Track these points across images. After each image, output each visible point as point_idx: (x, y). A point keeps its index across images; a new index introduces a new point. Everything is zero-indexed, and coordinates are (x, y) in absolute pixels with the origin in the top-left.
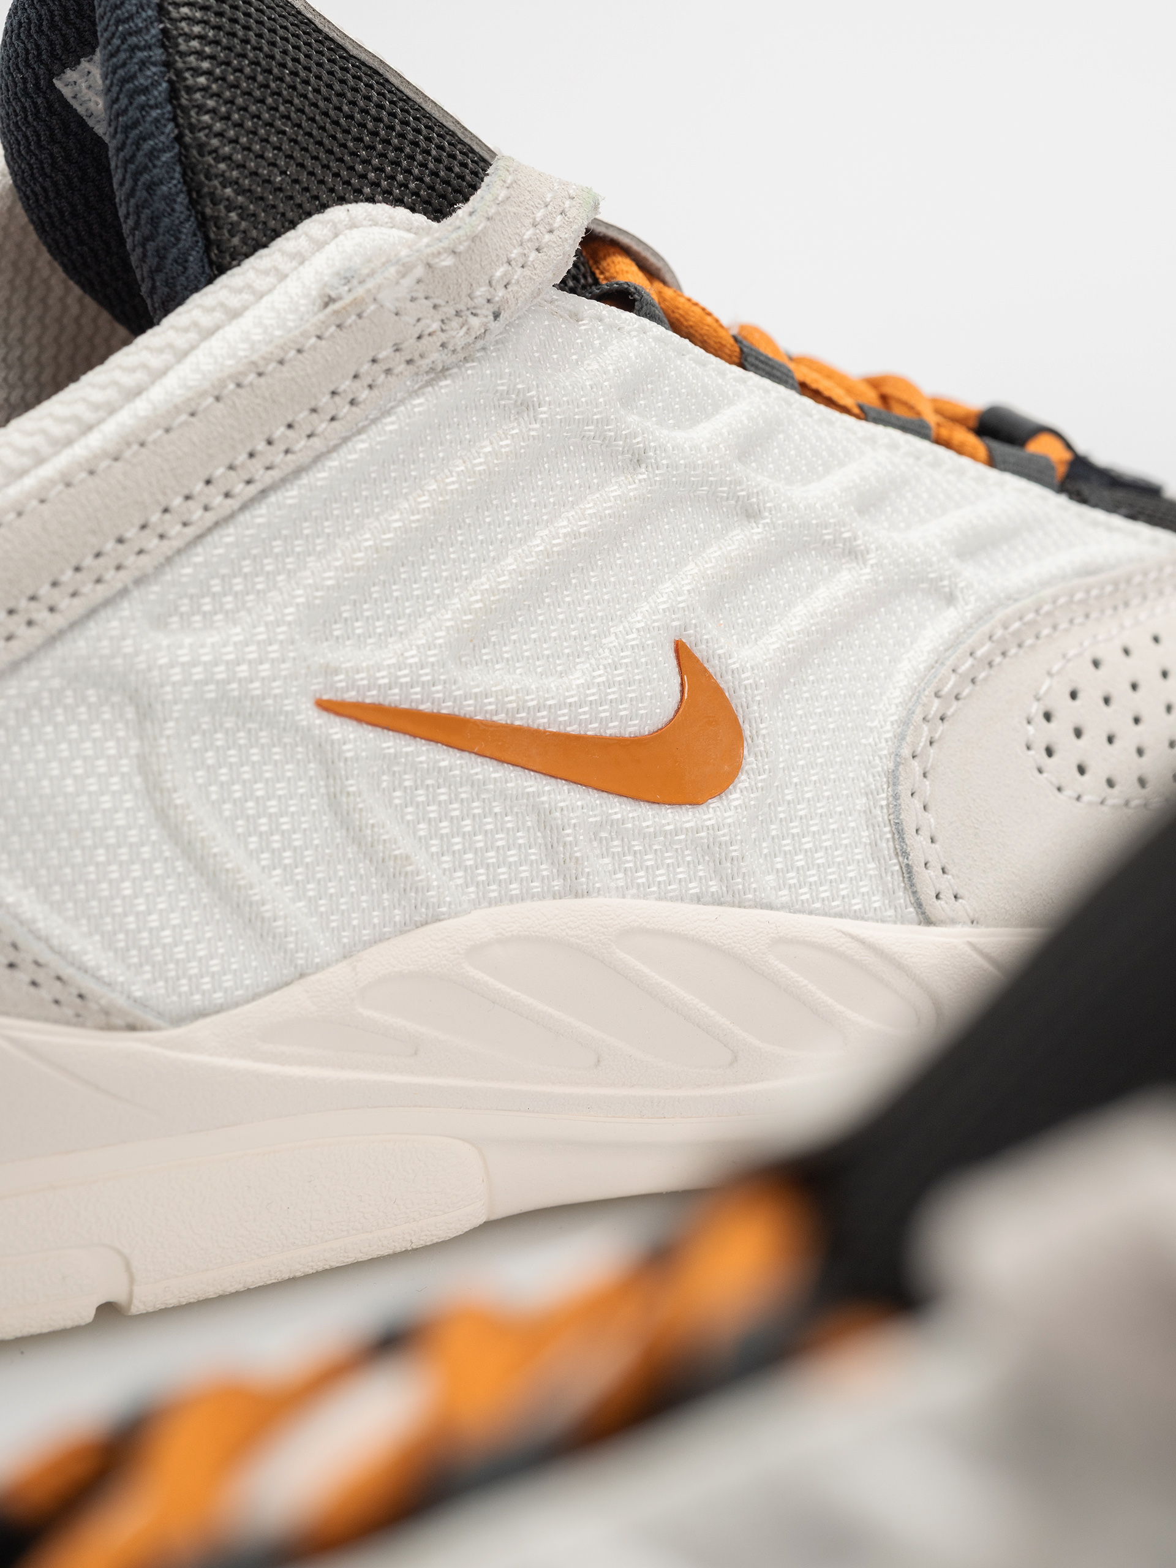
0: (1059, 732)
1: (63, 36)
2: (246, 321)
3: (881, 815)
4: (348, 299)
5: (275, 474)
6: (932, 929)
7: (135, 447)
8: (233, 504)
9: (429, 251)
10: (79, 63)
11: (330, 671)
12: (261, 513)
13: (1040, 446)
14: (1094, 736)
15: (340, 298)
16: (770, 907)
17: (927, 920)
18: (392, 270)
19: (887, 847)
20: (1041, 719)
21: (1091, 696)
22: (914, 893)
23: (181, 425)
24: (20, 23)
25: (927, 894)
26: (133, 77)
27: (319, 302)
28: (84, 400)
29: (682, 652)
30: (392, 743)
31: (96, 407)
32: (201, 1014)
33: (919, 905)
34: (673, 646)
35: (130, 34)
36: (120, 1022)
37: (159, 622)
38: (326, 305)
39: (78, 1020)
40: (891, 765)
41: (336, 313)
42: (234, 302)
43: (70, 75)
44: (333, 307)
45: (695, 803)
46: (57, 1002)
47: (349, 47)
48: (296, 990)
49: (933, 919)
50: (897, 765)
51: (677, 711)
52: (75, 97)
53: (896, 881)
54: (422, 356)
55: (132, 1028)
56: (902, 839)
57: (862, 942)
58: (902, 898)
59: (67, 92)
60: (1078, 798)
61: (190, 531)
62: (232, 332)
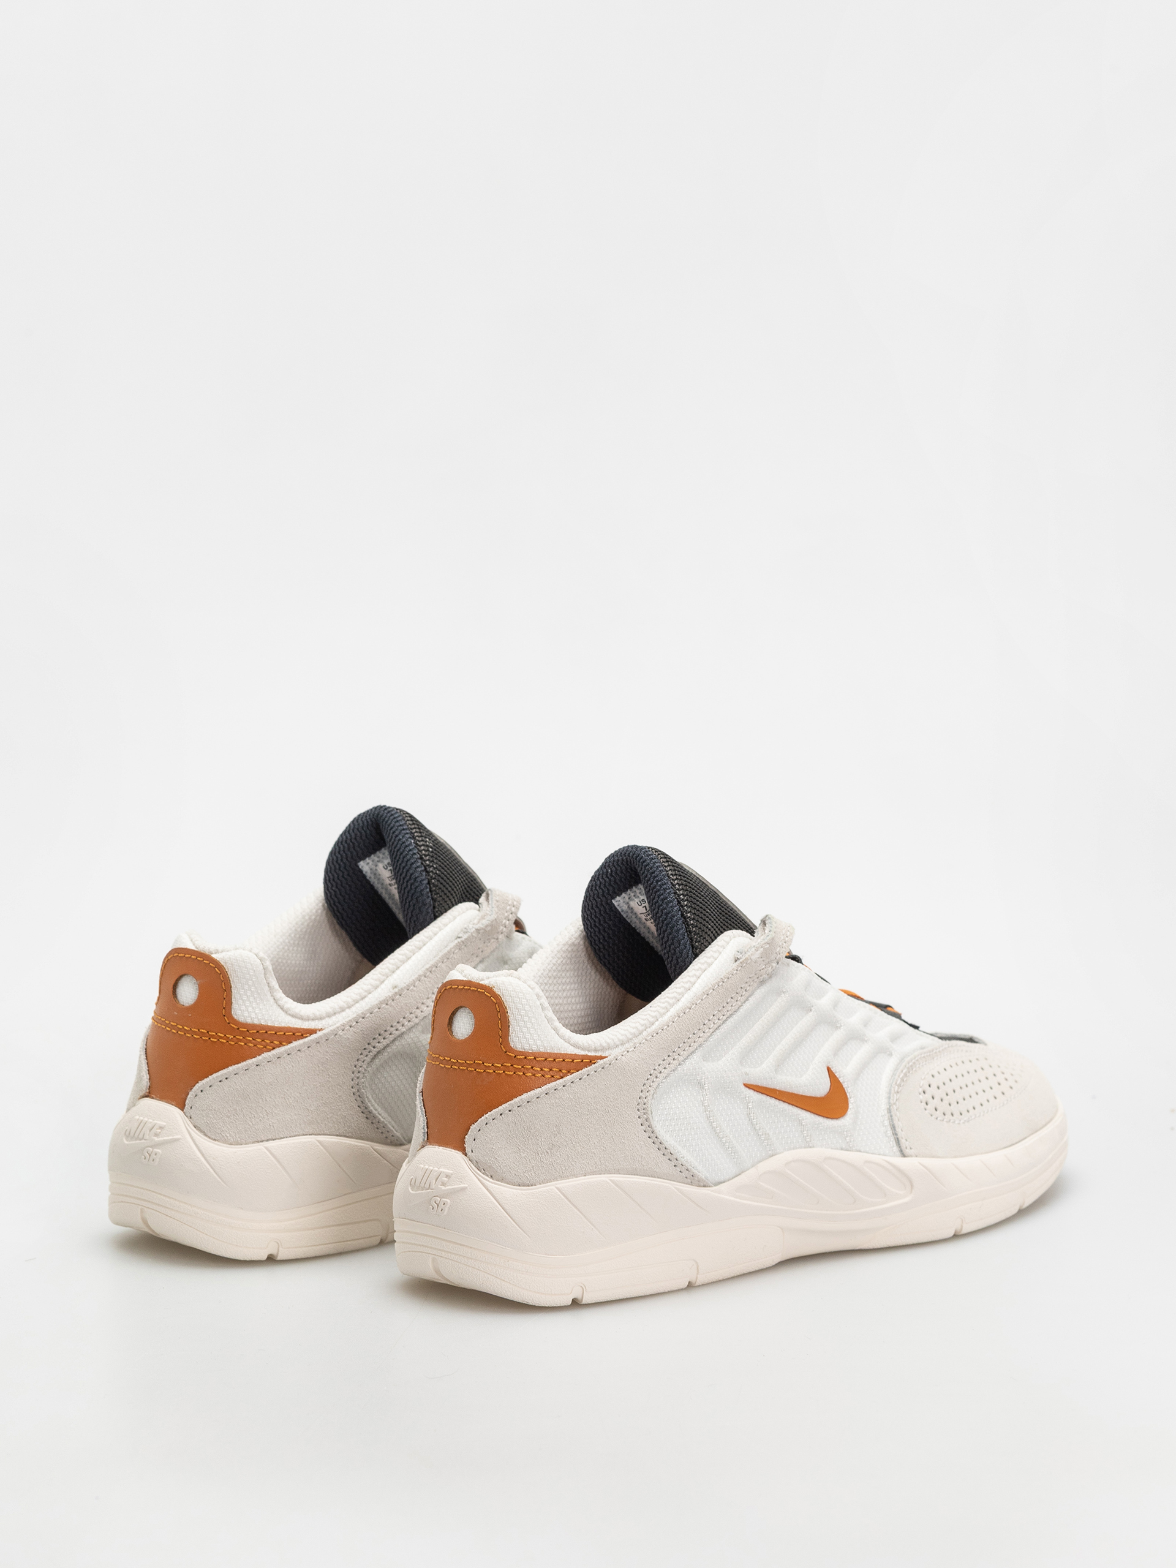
0: (928, 1096)
1: (608, 889)
2: (714, 966)
3: (887, 1123)
4: (744, 958)
5: (730, 1012)
6: (906, 1158)
7: (695, 1005)
8: (721, 1022)
9: (762, 943)
10: (622, 894)
11: (747, 1074)
12: (728, 1023)
13: (889, 1009)
14: (937, 1099)
15: (741, 958)
16: (860, 1151)
17: (904, 1155)
18: (753, 949)
19: (890, 1133)
20: (922, 1093)
21: (934, 1086)
22: (900, 1147)
23: (705, 998)
24: (592, 886)
25: (903, 1148)
26: (666, 898)
27: (734, 961)
28: (675, 992)
29: (829, 1069)
30: (764, 1097)
31: (680, 994)
32: (721, 1183)
33: (901, 1151)
34: (826, 1069)
35: (663, 885)
36: (702, 1184)
37: (705, 1059)
38: (736, 961)
39: (691, 1184)
40: (888, 1107)
41: (741, 963)
42: (709, 961)
43: (618, 898)
44: (738, 962)
45: (837, 1118)
46: (686, 1178)
47: (709, 885)
48: (743, 1175)
49: (906, 1155)
50: (890, 1106)
51: (830, 1089)
52: (618, 905)
53: (893, 1143)
54: (761, 976)
55: (704, 1186)
56: (895, 1130)
57: (888, 1162)
58: (896, 1149)
59: (616, 904)
60: (937, 1119)
61: (711, 1030)
62: (711, 970)
